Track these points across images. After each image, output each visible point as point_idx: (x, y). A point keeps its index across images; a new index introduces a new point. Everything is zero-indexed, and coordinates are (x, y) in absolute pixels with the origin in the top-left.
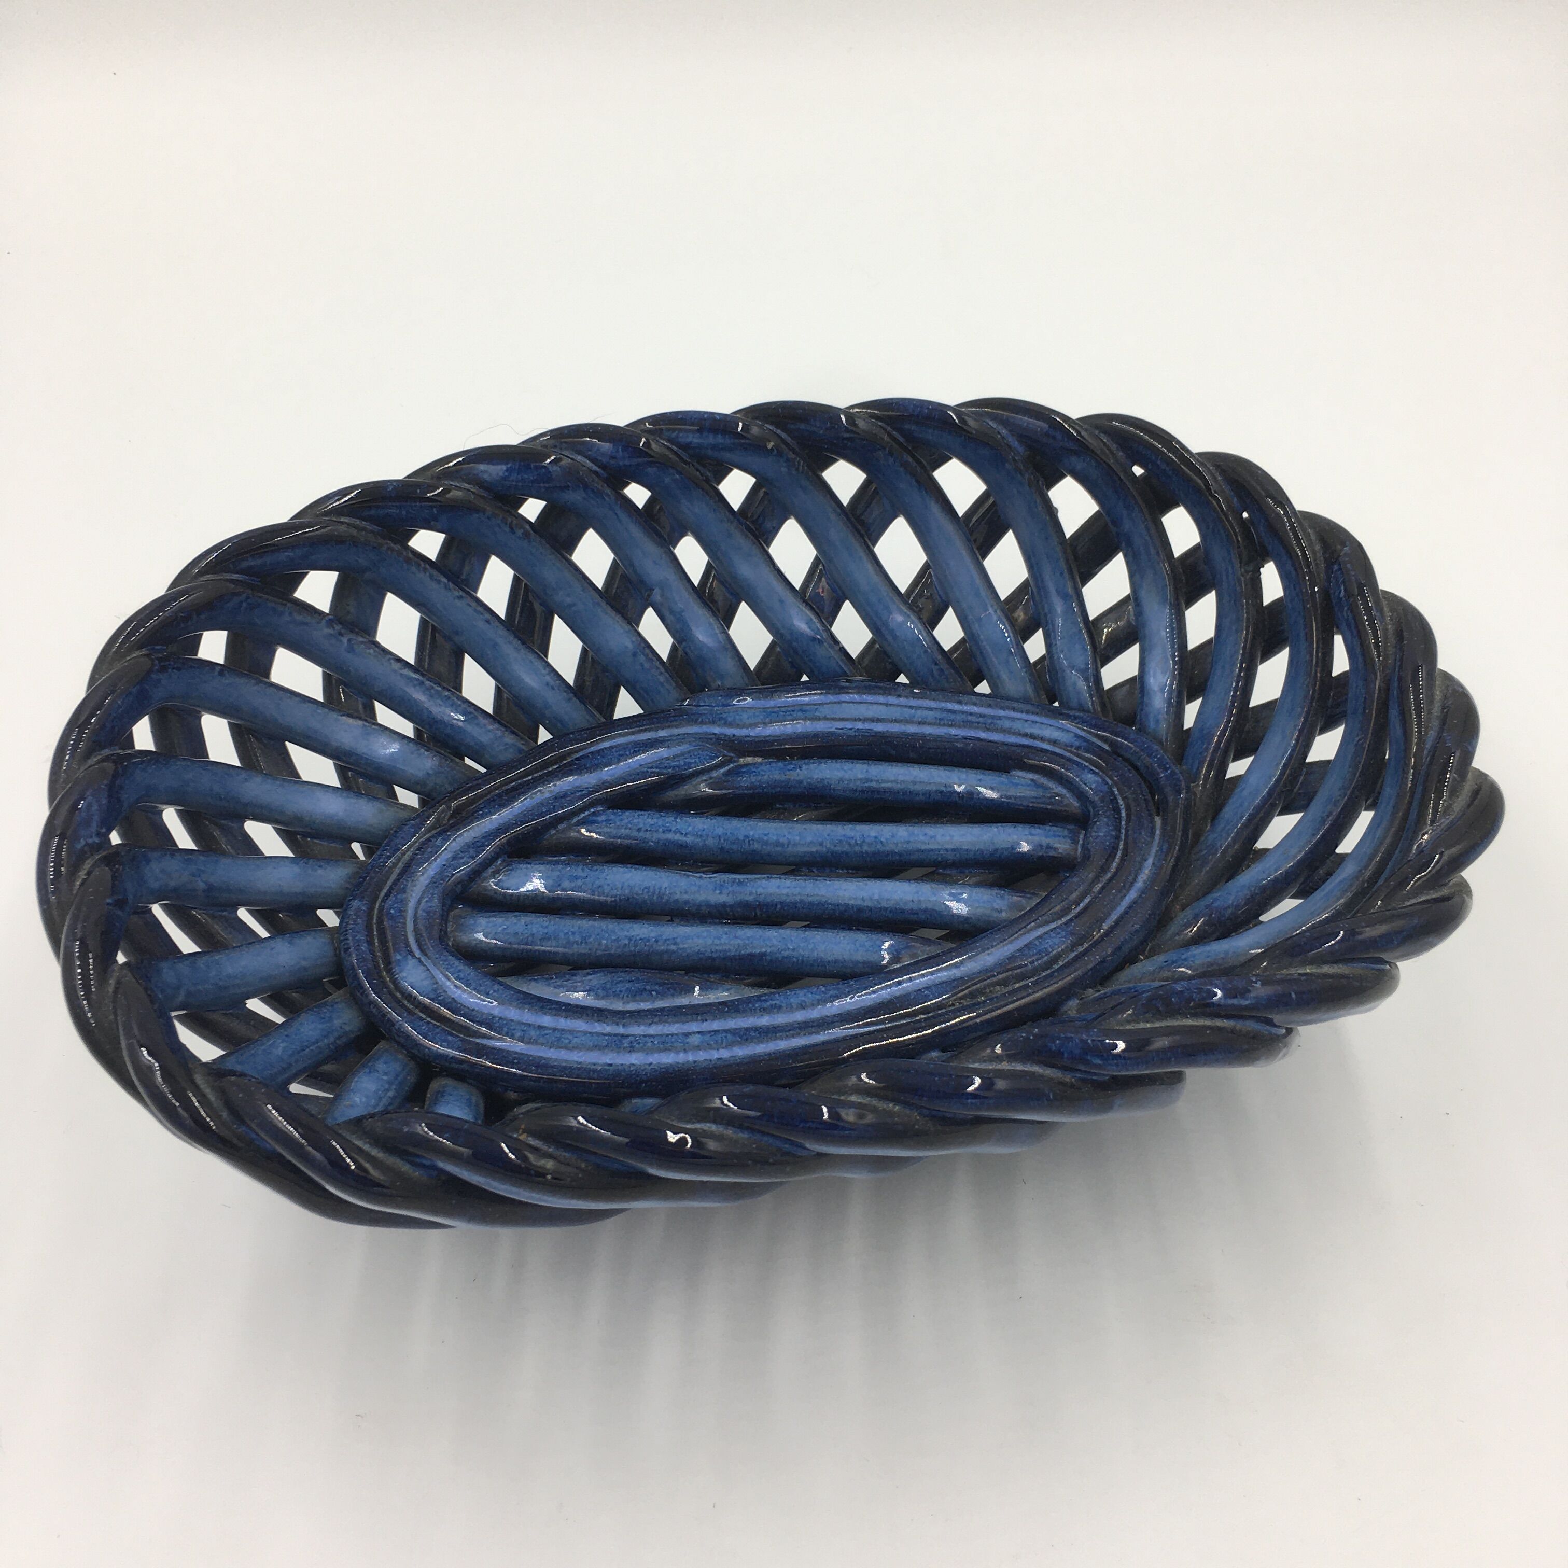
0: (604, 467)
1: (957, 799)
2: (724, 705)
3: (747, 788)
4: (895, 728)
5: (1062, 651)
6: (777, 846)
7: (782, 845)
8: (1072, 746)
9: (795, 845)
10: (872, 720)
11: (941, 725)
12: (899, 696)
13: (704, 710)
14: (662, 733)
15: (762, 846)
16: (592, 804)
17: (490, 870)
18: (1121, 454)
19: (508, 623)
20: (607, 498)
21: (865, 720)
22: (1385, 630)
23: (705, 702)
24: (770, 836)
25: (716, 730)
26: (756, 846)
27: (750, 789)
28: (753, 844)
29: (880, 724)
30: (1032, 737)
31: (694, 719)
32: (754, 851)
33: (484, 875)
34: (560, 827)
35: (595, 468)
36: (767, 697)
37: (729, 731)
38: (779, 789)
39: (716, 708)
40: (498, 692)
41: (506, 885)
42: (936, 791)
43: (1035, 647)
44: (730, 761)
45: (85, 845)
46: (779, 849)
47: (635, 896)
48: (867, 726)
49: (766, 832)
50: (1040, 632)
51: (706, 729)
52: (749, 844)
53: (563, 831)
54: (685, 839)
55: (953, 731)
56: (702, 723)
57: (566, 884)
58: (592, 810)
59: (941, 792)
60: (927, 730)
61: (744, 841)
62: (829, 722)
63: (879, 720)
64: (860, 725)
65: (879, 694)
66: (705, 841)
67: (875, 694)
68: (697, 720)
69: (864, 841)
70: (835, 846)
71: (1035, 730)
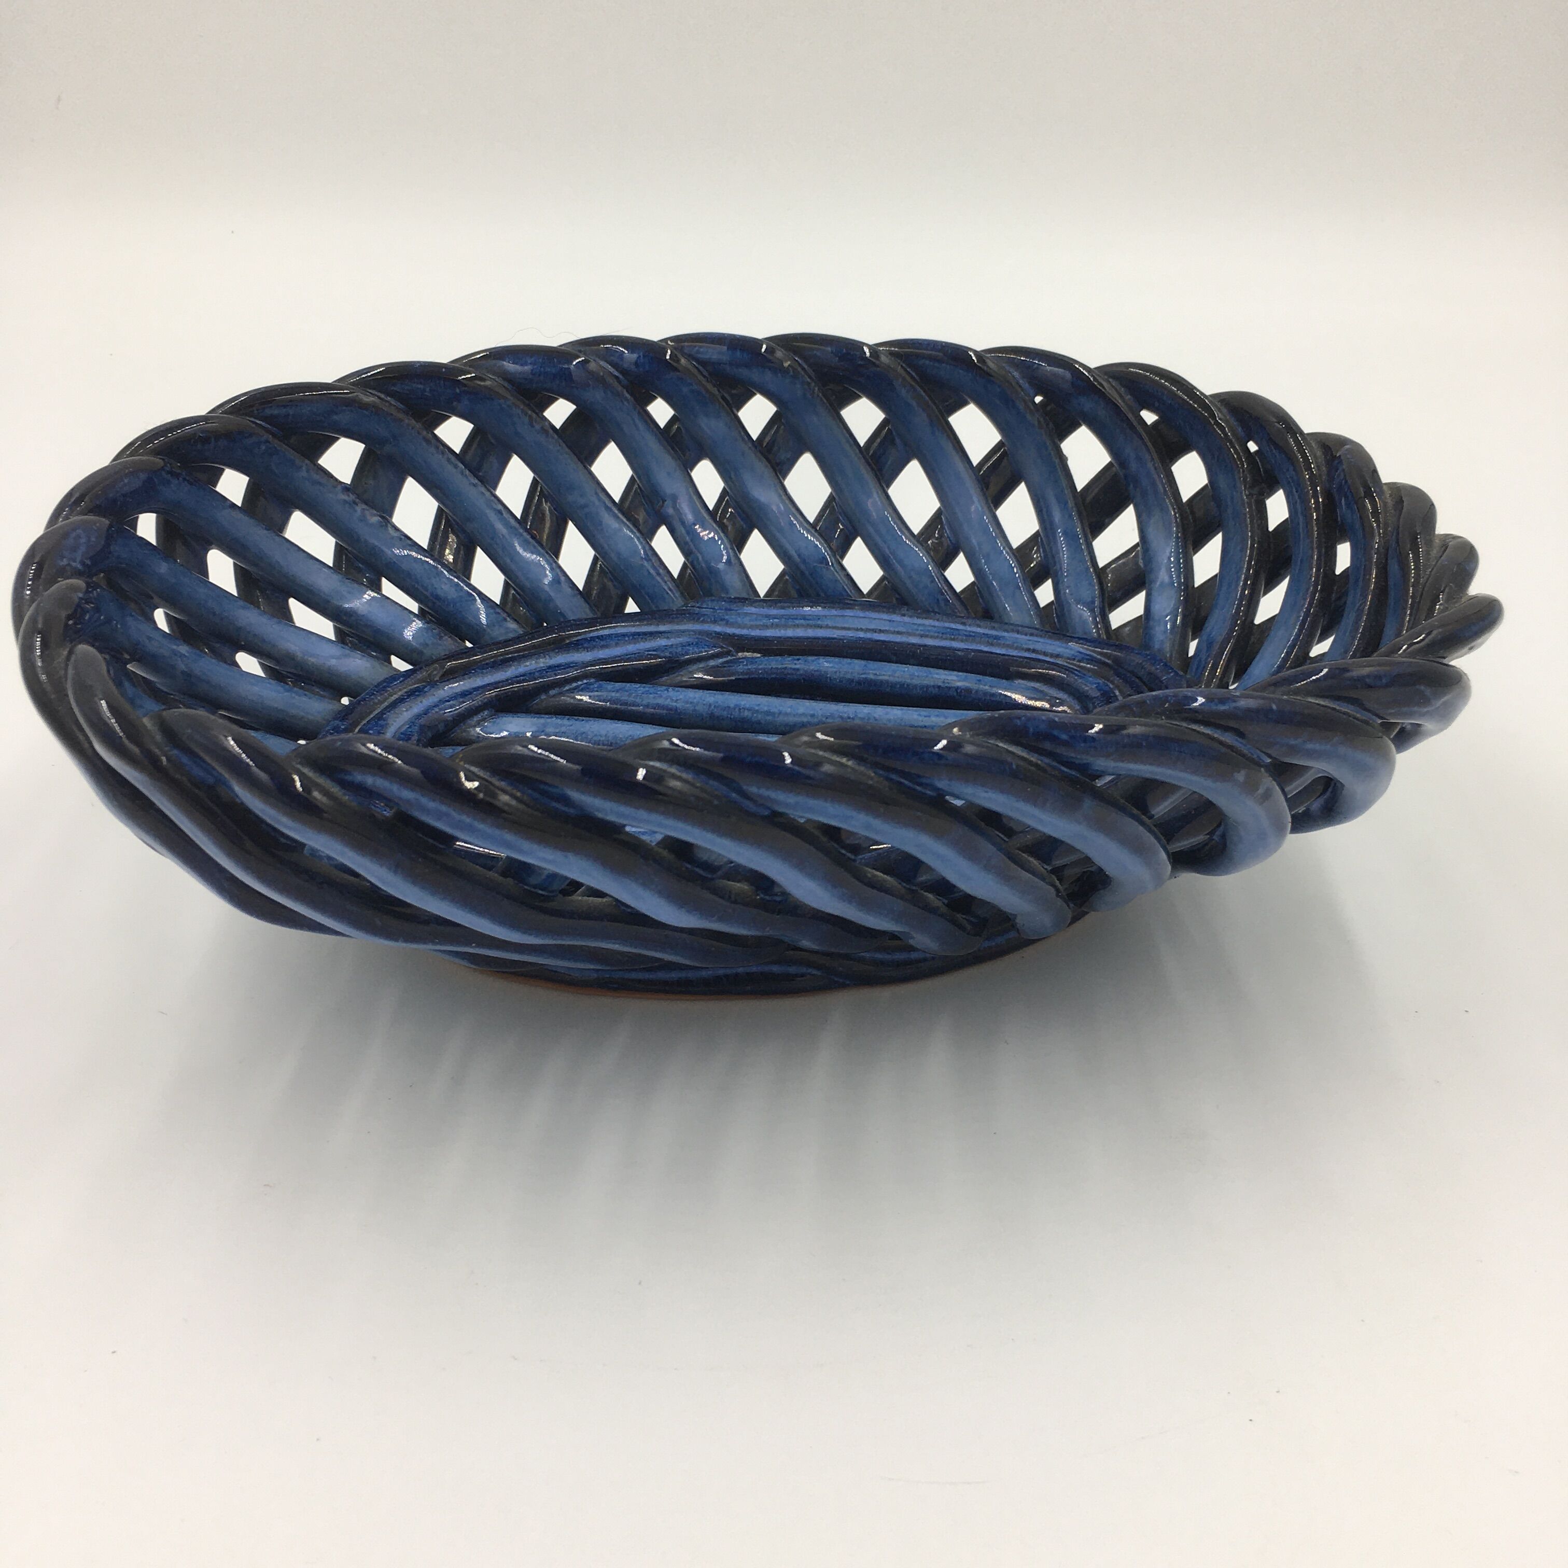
0: (624, 372)
1: (955, 694)
2: (726, 609)
3: (742, 673)
4: (898, 639)
5: (1068, 587)
6: (768, 715)
7: (773, 714)
8: (1074, 659)
9: (786, 714)
10: (874, 631)
11: (944, 639)
12: (904, 615)
13: (707, 611)
14: (662, 628)
15: (753, 715)
16: (585, 676)
17: (476, 719)
18: (1129, 397)
19: (522, 521)
20: (625, 403)
21: (867, 630)
22: (1385, 504)
23: (708, 605)
24: (761, 706)
25: (718, 629)
26: (746, 714)
27: (747, 674)
28: (744, 712)
29: (882, 634)
30: (1034, 651)
31: (695, 617)
32: (744, 718)
33: (469, 722)
34: (552, 692)
35: (616, 373)
36: (771, 607)
37: (730, 630)
38: (774, 676)
39: (718, 611)
40: (507, 586)
41: (488, 730)
42: (933, 686)
43: (1045, 594)
44: (728, 653)
45: (67, 565)
46: (769, 718)
47: (619, 742)
48: (869, 635)
49: (758, 703)
50: (1050, 581)
51: (706, 627)
52: (740, 712)
53: (554, 696)
54: (675, 704)
55: (955, 644)
56: (703, 622)
57: (550, 730)
58: (585, 681)
59: (939, 687)
60: (930, 642)
61: (735, 709)
62: (831, 630)
63: (881, 631)
64: (861, 635)
65: (883, 612)
66: (695, 707)
67: (879, 612)
68: (699, 619)
69: (856, 716)
70: (827, 718)
71: (1038, 647)
